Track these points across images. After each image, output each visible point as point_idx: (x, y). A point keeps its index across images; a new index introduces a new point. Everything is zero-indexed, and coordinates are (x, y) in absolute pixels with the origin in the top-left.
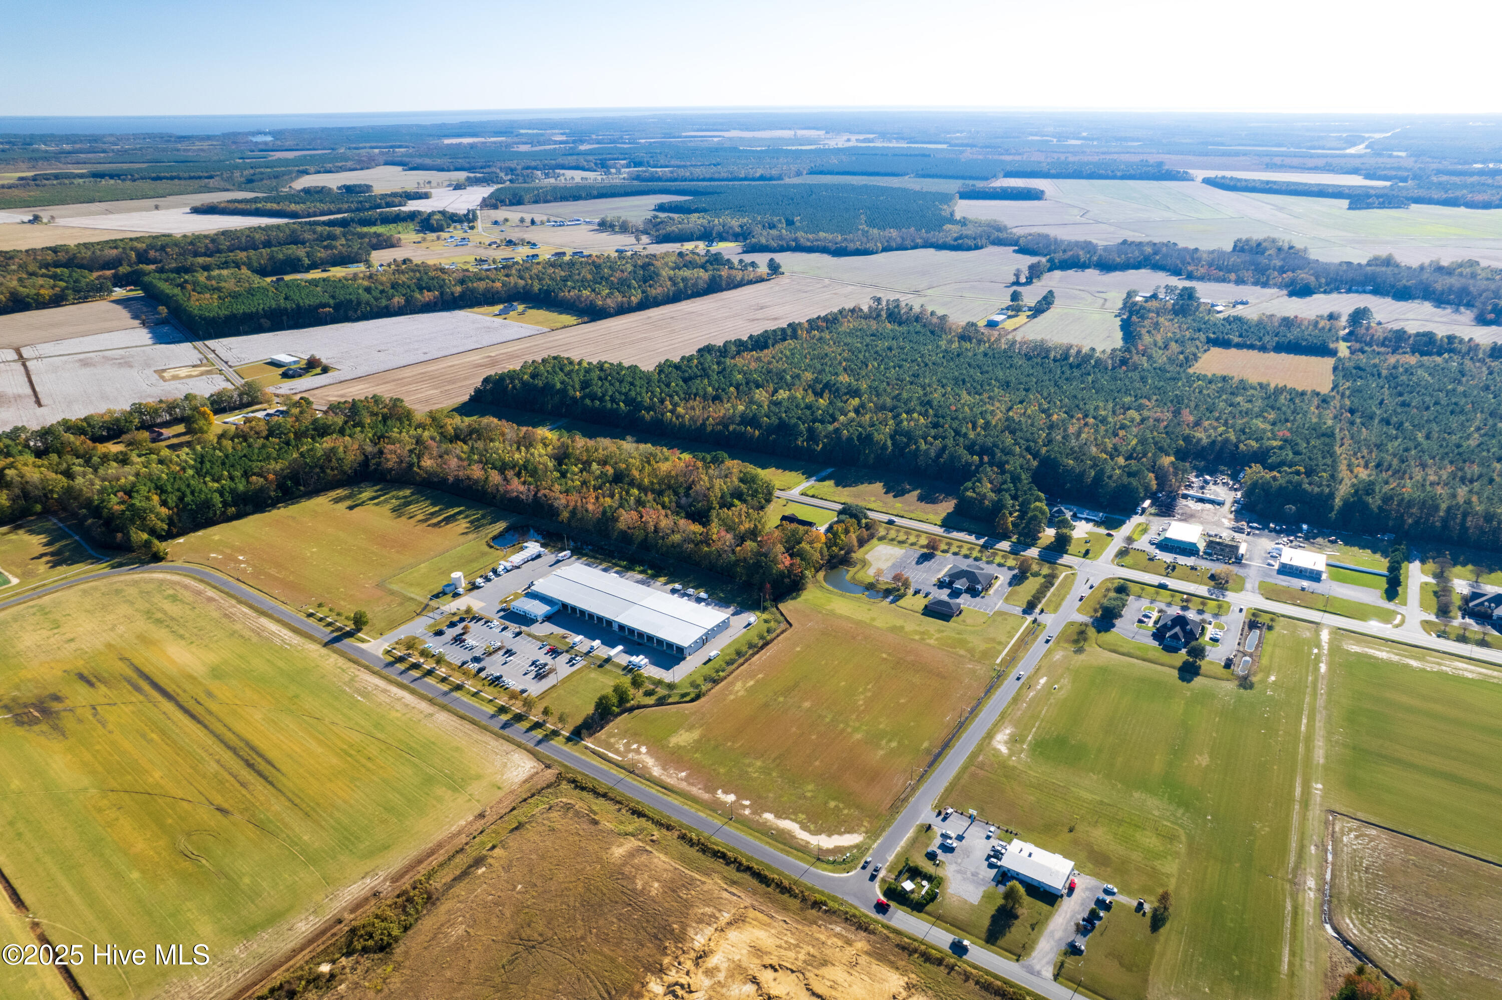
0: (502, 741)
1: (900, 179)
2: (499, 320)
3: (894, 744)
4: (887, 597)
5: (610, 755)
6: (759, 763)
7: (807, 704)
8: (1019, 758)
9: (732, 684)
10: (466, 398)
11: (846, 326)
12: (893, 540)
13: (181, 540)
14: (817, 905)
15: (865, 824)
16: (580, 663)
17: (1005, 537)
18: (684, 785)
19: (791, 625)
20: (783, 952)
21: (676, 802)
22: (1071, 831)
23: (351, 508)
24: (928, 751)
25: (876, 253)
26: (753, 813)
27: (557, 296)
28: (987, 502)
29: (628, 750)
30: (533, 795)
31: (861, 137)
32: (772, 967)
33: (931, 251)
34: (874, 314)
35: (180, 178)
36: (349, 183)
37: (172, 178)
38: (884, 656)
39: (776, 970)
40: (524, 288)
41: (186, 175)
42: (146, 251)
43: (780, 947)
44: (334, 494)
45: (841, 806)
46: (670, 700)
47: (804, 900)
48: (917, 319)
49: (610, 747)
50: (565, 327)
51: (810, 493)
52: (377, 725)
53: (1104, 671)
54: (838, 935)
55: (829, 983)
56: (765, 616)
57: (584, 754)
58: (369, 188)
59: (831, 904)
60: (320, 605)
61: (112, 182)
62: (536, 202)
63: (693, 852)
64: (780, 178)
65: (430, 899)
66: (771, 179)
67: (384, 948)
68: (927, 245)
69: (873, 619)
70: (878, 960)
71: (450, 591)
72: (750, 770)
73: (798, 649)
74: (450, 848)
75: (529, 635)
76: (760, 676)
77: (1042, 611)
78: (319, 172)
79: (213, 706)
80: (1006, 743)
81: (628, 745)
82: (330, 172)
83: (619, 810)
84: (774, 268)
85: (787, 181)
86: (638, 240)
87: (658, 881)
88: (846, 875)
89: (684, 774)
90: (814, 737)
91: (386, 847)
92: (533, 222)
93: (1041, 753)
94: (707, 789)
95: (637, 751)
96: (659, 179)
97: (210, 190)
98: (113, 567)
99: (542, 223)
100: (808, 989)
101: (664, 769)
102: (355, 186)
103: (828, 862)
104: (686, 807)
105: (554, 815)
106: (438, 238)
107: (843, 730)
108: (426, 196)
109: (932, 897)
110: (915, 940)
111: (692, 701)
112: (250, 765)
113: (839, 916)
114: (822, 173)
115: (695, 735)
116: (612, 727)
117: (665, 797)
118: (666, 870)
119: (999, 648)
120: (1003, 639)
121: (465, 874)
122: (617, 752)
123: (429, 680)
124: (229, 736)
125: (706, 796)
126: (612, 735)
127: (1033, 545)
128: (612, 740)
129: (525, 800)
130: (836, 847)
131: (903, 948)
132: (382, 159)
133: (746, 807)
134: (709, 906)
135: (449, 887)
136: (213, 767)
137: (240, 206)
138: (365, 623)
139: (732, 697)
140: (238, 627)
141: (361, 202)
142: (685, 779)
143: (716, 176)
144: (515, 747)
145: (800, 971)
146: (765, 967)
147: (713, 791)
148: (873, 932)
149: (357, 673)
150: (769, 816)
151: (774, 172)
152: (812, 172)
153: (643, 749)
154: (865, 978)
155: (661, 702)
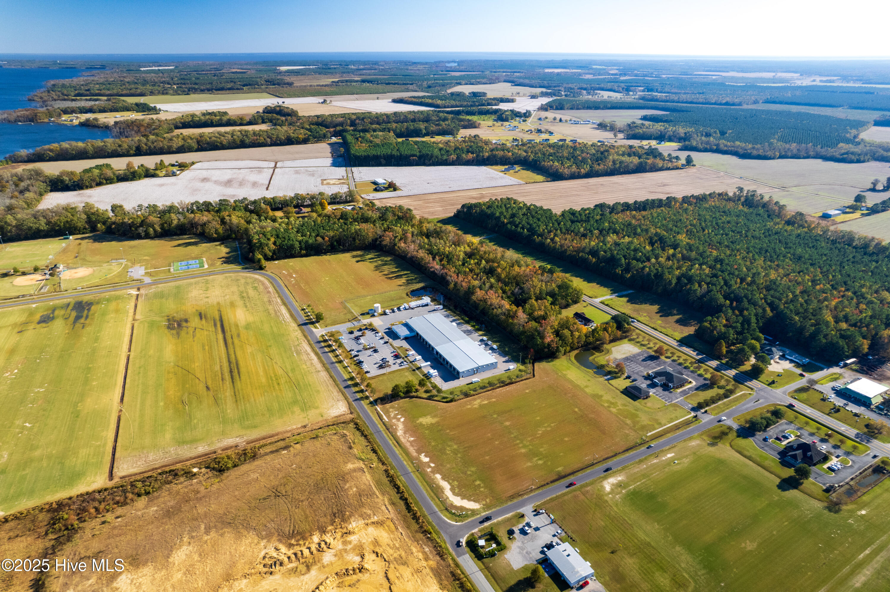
0: (340, 394)
1: (834, 109)
2: (502, 174)
3: (540, 462)
4: (606, 375)
5: (384, 417)
6: (455, 447)
7: (507, 423)
8: (614, 497)
9: (475, 400)
10: (452, 214)
11: (712, 203)
12: (638, 342)
13: (276, 262)
14: (425, 532)
15: (488, 500)
16: (405, 366)
17: (718, 358)
18: (408, 445)
19: (534, 376)
20: (388, 548)
21: (397, 452)
22: (612, 552)
23: (357, 262)
24: (559, 472)
25: (774, 158)
26: (431, 472)
27: (540, 164)
28: (715, 332)
29: (395, 417)
30: (333, 425)
31: (825, 79)
32: (377, 554)
33: (819, 161)
34: (735, 199)
35: (398, 84)
36: (475, 91)
37: (395, 84)
38: (576, 410)
39: (377, 556)
40: (525, 157)
41: (402, 82)
42: (355, 120)
43: (388, 545)
44: (355, 253)
45: (482, 485)
46: (436, 398)
47: (421, 527)
48: (764, 205)
49: (387, 413)
50: (535, 182)
51: (606, 303)
52: (293, 370)
53: (721, 462)
54: (424, 553)
55: (398, 575)
56: (522, 367)
57: (372, 412)
58: (484, 94)
59: (434, 535)
60: (308, 306)
61: (368, 84)
62: (572, 109)
63: (385, 480)
64: (740, 104)
65: (254, 457)
66: (733, 104)
67: (221, 471)
68: (817, 156)
69: (586, 387)
70: (435, 575)
71: (371, 313)
72: (448, 448)
73: (527, 391)
74: (280, 437)
75: (391, 345)
76: (494, 400)
77: (706, 412)
78: (467, 84)
79: (236, 341)
80: (613, 485)
81: (396, 415)
82: (473, 84)
83: (367, 446)
84: (689, 161)
85: (745, 107)
86: (615, 135)
87: (357, 487)
88: (454, 523)
89: (412, 439)
90: (497, 443)
91: (255, 427)
92: (561, 120)
93: (632, 499)
94: (418, 451)
95: (399, 420)
96: (657, 100)
97: (408, 90)
98: (243, 269)
99: (566, 121)
100: (386, 573)
101: (405, 433)
102: (478, 93)
103: (451, 513)
104: (400, 456)
105: (335, 437)
106: (502, 125)
107: (517, 444)
108: (512, 101)
109: (492, 554)
110: (463, 573)
111: (447, 402)
112: (231, 372)
113: (432, 543)
114: (774, 102)
115: (434, 421)
116: (395, 404)
117: (394, 447)
118: (365, 484)
119: (656, 426)
120: (663, 422)
121: (277, 451)
122: (388, 417)
123: (330, 355)
124: (233, 356)
125: (415, 454)
126: (391, 408)
127: (735, 368)
128: (391, 410)
129: (328, 426)
130: (461, 506)
131: (453, 574)
132: (502, 79)
133: (430, 467)
134: (371, 510)
135: (266, 454)
136: (217, 368)
137: (414, 100)
138: (322, 319)
139: (469, 407)
140: (270, 307)
141: (474, 102)
142: (411, 442)
143: (695, 101)
144: (343, 398)
145: (389, 562)
146: (374, 552)
147: (420, 453)
148: (443, 559)
149: (303, 342)
150: (438, 476)
151: (737, 101)
152: (767, 102)
153: (402, 420)
154: (419, 581)
155: (430, 398)
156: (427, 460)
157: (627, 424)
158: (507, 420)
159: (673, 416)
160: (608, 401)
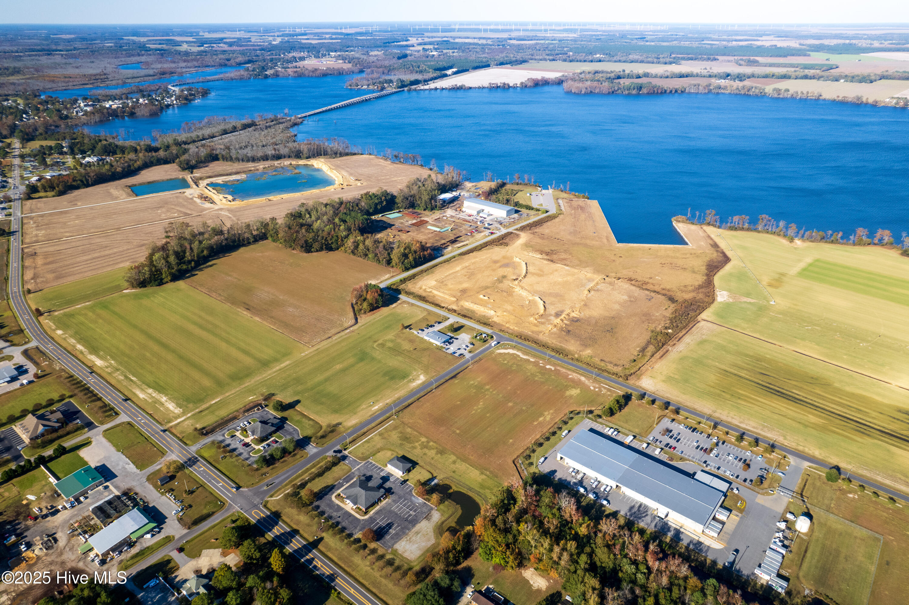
4: (437, 485)
6: (536, 379)
7: (510, 404)
8: (417, 373)
9: (552, 419)
15: (494, 355)
16: (649, 439)
18: (569, 373)
19: (514, 462)
22: (416, 348)
24: (457, 380)
26: (538, 361)
29: (599, 388)
30: (633, 371)
46: (585, 412)
49: (609, 390)
56: (533, 469)
59: (512, 336)
63: (561, 351)
69: (454, 462)
72: (540, 376)
73: (511, 441)
76: (535, 423)
80: (419, 379)
81: (601, 391)
83: (594, 365)
88: (505, 342)
89: (570, 377)
94: (559, 370)
95: (595, 387)
101: (579, 379)
103: (510, 346)
104: (566, 365)
105: (620, 363)
111: (573, 411)
115: (568, 393)
117: (576, 368)
119: (384, 431)
120: (378, 437)
122: (605, 388)
125: (558, 368)
128: (609, 393)
130: (507, 350)
133: (541, 363)
139: (551, 411)
142: (569, 375)
144: (655, 392)
147: (555, 370)
150: (532, 360)
153: (592, 388)
155: (590, 411)
156: (548, 367)
157: (410, 428)
158: (512, 407)
159: (366, 445)
160: (430, 448)
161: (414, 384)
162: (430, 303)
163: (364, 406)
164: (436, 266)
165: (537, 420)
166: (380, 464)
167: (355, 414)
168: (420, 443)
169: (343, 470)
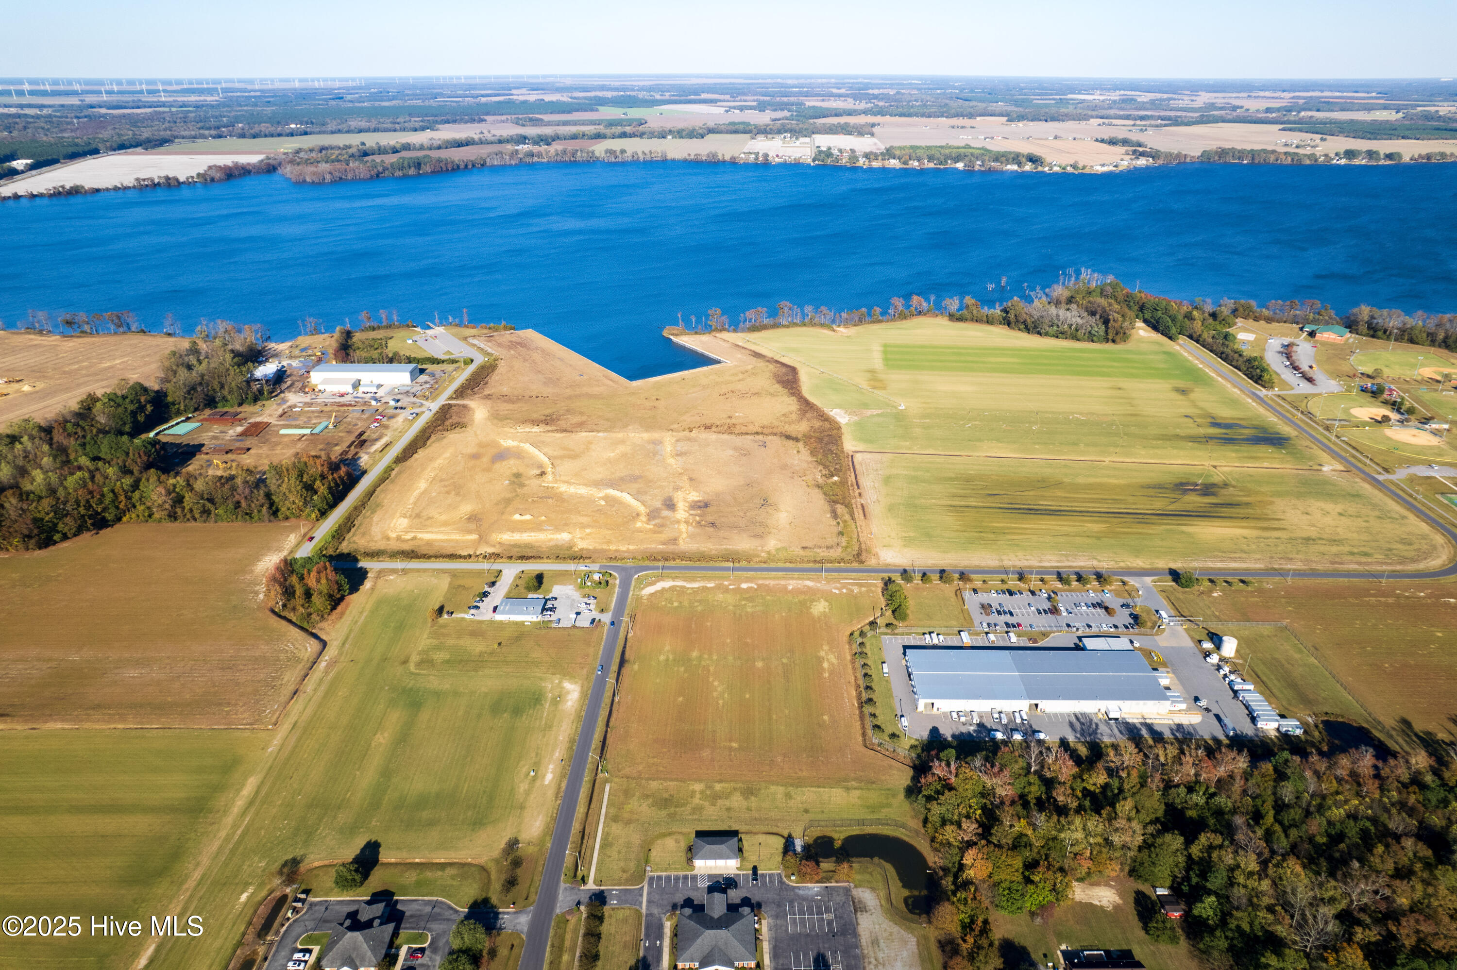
6: (749, 610)
7: (759, 664)
8: (552, 683)
9: (841, 658)
15: (645, 601)
18: (782, 582)
26: (722, 583)
49: (860, 585)
69: (788, 796)
73: (825, 717)
80: (568, 693)
81: (851, 590)
89: (791, 587)
94: (766, 585)
95: (839, 589)
103: (655, 577)
115: (815, 612)
119: (614, 810)
122: (852, 584)
128: (864, 589)
130: (656, 584)
131: (587, 558)
142: (785, 586)
147: (760, 586)
148: (606, 558)
150: (711, 585)
153: (836, 591)
156: (744, 586)
159: (613, 852)
160: (727, 796)
161: (569, 704)
162: (436, 557)
163: (523, 787)
164: (370, 493)
165: (823, 669)
166: (676, 869)
167: (522, 807)
168: (698, 795)
169: (625, 921)
